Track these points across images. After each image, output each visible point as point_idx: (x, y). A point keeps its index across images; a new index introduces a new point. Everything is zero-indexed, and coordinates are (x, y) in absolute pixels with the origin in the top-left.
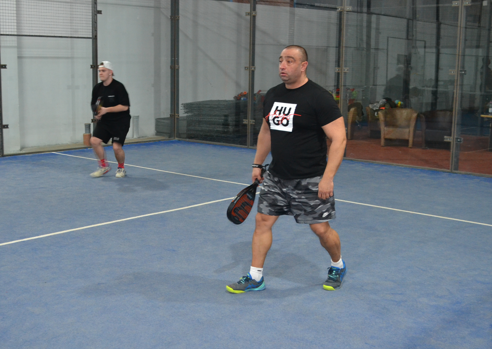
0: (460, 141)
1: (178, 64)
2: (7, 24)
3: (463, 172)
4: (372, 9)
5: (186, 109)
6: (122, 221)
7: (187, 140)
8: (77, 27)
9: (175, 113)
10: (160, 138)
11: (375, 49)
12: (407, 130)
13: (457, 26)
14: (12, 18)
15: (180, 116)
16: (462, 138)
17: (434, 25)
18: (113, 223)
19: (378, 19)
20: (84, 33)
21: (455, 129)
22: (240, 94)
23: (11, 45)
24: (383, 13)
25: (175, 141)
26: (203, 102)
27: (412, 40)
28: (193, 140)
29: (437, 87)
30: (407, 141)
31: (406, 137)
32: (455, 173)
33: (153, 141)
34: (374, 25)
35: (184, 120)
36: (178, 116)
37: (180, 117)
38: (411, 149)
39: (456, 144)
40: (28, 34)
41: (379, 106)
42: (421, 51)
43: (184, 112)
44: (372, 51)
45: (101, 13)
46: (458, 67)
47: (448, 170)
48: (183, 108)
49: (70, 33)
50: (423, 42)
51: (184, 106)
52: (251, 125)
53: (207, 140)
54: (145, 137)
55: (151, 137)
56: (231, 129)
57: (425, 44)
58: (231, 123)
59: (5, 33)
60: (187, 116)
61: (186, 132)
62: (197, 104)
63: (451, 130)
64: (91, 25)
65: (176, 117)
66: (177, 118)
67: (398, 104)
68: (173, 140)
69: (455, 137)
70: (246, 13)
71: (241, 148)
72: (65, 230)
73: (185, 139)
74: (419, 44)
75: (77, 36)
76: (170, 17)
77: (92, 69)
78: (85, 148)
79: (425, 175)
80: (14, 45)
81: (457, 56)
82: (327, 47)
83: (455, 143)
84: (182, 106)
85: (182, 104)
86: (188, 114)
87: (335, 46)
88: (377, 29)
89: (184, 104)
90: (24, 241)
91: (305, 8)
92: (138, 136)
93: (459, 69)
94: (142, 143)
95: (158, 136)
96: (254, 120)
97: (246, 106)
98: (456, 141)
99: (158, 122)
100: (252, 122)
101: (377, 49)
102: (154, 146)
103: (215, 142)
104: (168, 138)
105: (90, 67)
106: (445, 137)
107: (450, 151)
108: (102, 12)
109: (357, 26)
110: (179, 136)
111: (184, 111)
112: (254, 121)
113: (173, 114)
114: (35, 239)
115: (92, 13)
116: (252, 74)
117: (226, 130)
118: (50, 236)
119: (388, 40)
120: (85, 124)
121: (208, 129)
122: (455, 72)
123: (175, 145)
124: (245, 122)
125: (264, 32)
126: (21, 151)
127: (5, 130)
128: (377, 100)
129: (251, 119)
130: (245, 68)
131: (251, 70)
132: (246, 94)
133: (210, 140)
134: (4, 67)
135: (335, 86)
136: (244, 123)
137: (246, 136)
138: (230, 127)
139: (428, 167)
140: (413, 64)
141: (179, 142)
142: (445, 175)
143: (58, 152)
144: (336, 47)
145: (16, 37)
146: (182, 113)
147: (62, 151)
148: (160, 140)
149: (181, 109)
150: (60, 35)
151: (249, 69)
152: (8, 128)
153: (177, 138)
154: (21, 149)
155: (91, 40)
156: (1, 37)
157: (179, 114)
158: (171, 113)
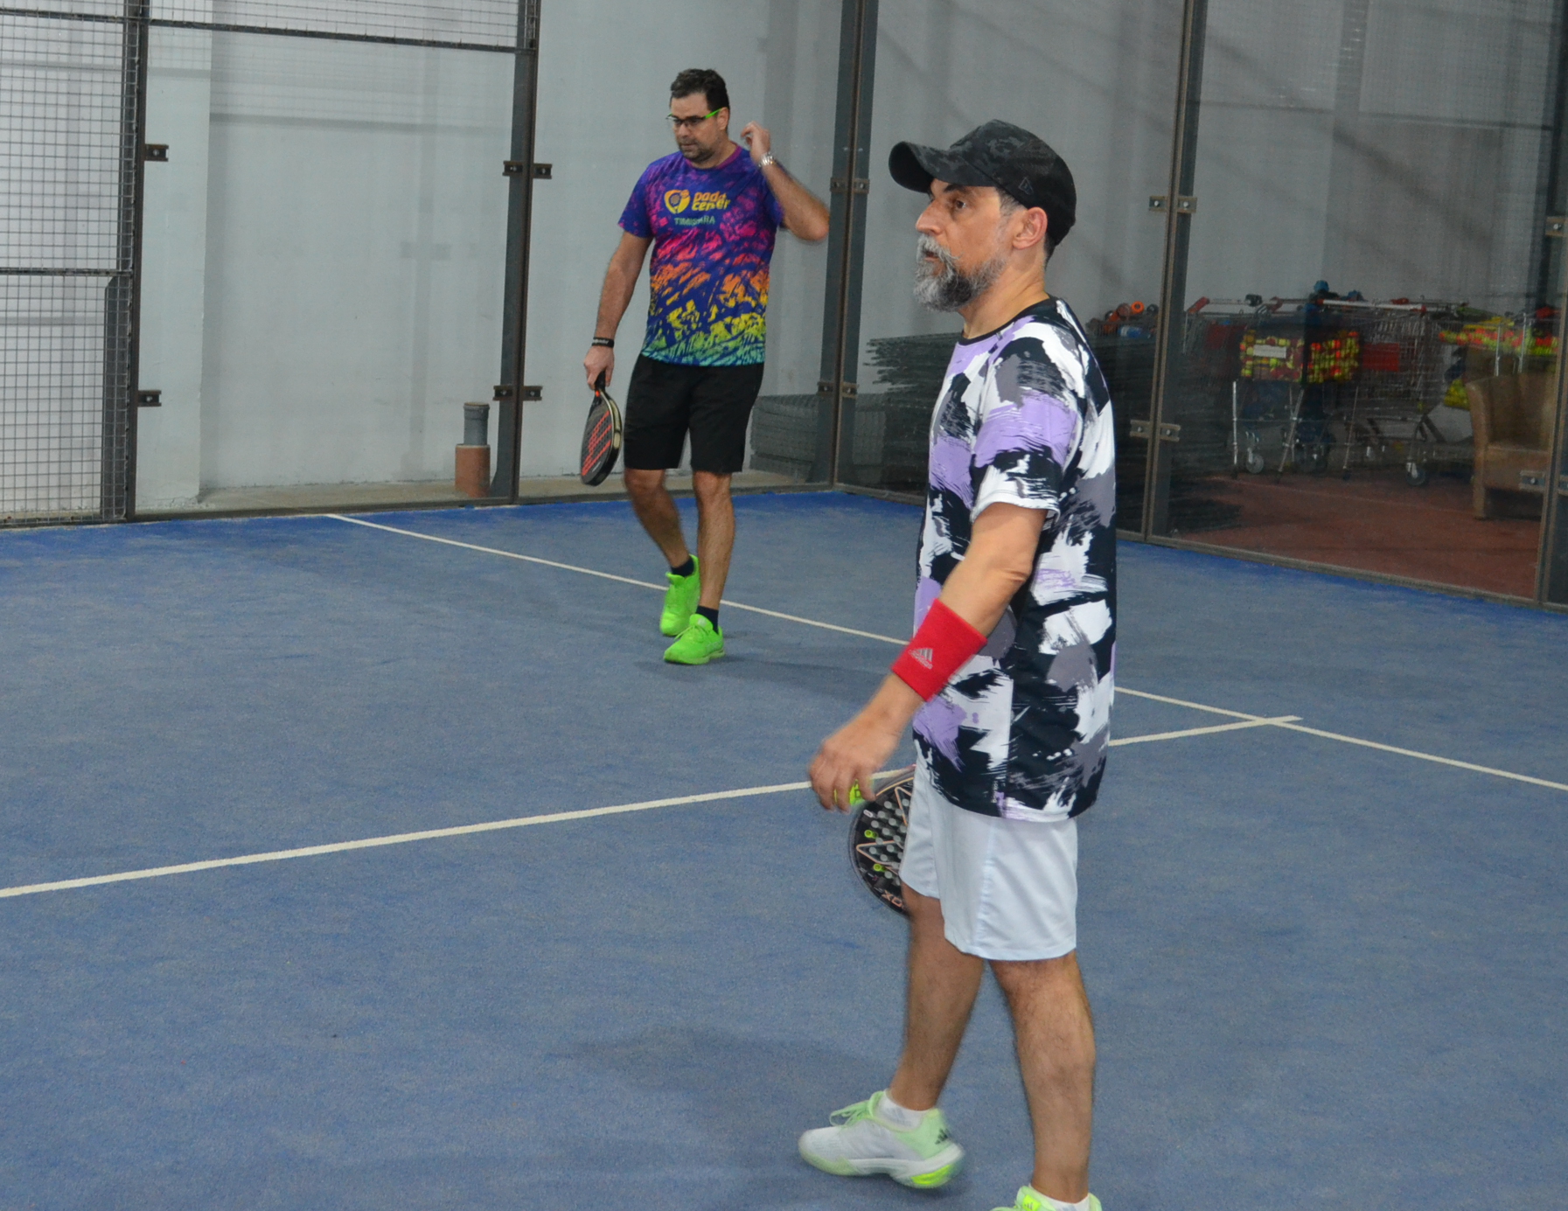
1: (864, 174)
5: (889, 363)
6: (631, 812)
7: (887, 493)
9: (838, 379)
15: (859, 391)
18: (594, 818)
20: (484, 29)
22: (1117, 313)
23: (187, 66)
25: (832, 495)
28: (909, 496)
35: (875, 409)
36: (854, 391)
37: (860, 395)
40: (262, 25)
43: (877, 377)
48: (875, 358)
51: (877, 352)
52: (1164, 444)
59: (167, 16)
60: (887, 394)
61: (879, 460)
62: (936, 345)
65: (842, 395)
66: (846, 400)
68: (826, 491)
72: (400, 833)
73: (876, 488)
75: (455, 39)
77: (508, 178)
78: (462, 506)
80: (198, 66)
82: (1503, 125)
84: (870, 352)
85: (872, 343)
86: (893, 384)
87: (1539, 123)
89: (880, 344)
90: (239, 867)
95: (762, 472)
96: (1177, 423)
100: (1168, 432)
104: (802, 482)
105: (502, 169)
110: (851, 474)
111: (880, 372)
112: (1177, 427)
113: (833, 381)
116: (1180, 230)
118: (343, 853)
120: (466, 404)
123: (834, 515)
124: (1138, 429)
125: (1233, 54)
126: (200, 502)
127: (143, 412)
129: (1164, 421)
130: (1153, 200)
131: (1176, 210)
132: (1142, 312)
134: (156, 153)
135: (1528, 296)
136: (1132, 434)
137: (1138, 489)
141: (849, 500)
143: (352, 515)
144: (1544, 128)
145: (209, 33)
146: (869, 380)
147: (369, 514)
148: (774, 488)
149: (867, 364)
150: (390, 35)
151: (1166, 207)
152: (159, 405)
153: (842, 484)
154: (200, 494)
155: (512, 58)
156: (153, 31)
157: (855, 382)
158: (822, 376)
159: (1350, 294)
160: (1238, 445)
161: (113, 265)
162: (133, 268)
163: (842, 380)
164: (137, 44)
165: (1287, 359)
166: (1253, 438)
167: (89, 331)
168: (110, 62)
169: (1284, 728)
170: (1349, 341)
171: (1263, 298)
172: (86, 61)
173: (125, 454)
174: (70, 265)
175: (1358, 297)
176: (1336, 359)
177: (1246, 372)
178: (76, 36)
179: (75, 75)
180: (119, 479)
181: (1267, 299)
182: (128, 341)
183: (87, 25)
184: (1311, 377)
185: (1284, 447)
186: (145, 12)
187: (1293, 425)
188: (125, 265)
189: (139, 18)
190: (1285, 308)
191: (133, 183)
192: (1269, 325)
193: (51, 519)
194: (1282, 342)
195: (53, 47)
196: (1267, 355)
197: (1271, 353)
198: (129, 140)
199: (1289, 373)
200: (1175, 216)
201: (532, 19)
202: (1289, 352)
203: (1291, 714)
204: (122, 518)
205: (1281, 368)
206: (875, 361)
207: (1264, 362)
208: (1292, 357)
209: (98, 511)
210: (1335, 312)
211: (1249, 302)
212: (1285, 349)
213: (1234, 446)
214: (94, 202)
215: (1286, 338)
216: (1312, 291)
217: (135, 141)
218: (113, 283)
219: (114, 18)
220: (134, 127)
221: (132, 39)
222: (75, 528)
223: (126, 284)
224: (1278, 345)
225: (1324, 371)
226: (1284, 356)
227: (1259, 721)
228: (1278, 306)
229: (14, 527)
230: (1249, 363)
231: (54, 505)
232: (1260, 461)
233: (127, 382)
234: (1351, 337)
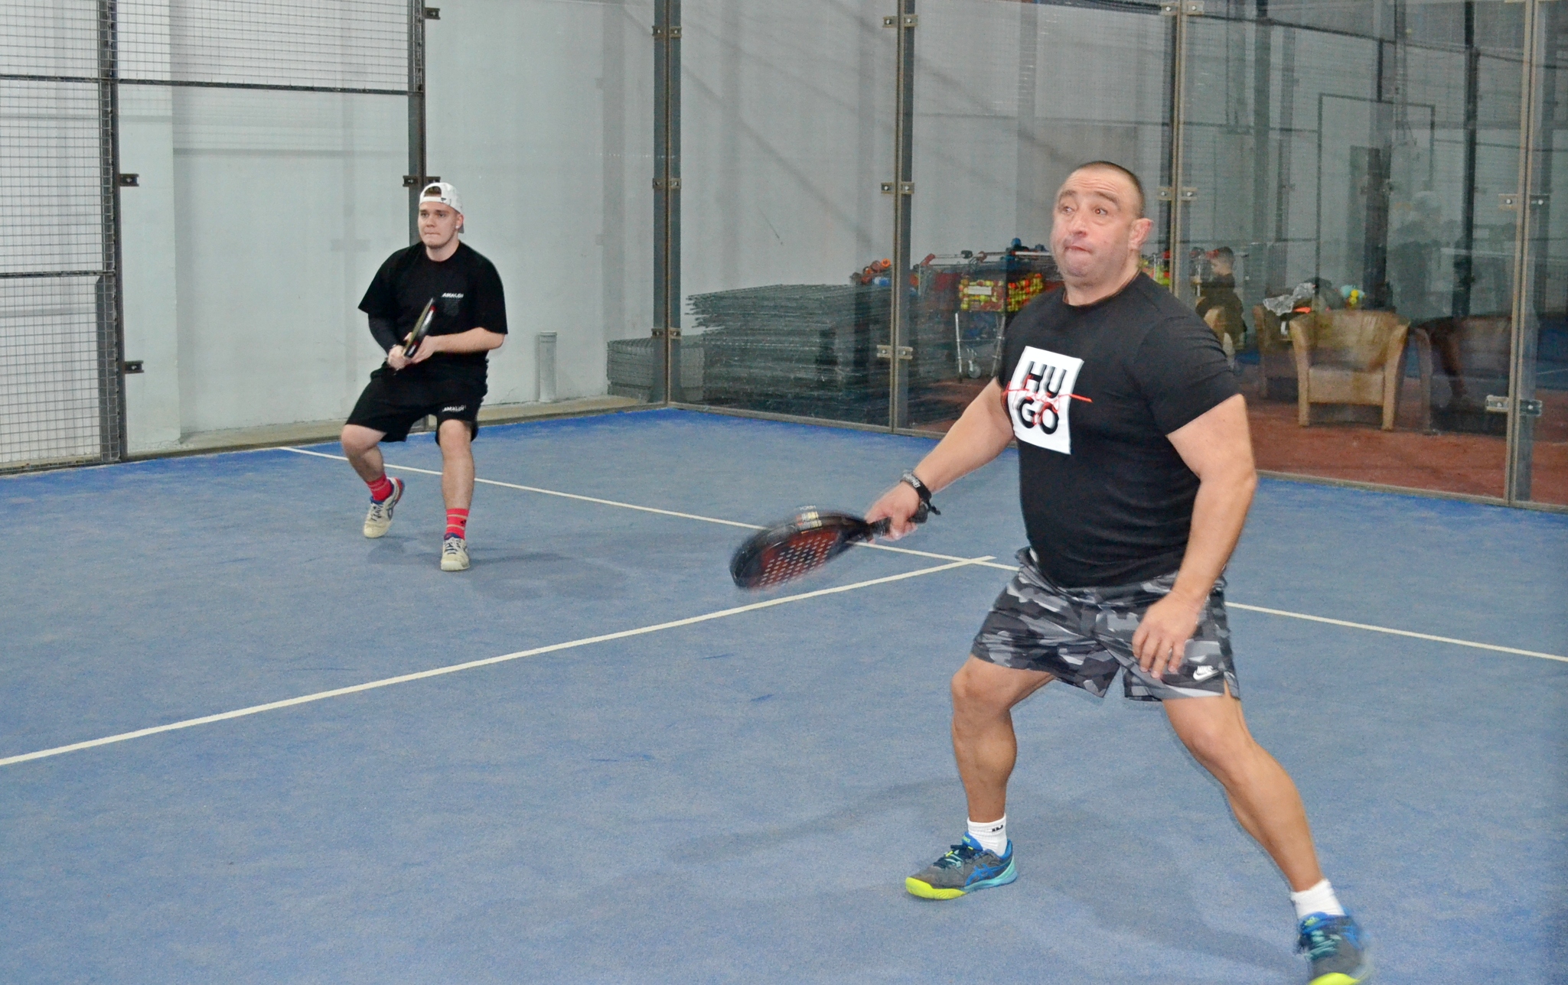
0: (1535, 411)
1: (677, 174)
2: (141, 48)
3: (1547, 505)
4: (1272, 10)
5: (703, 312)
7: (707, 407)
8: (361, 60)
9: (666, 327)
10: (620, 402)
11: (1282, 130)
12: (1377, 377)
13: (1522, 61)
14: (157, 29)
15: (682, 334)
16: (1541, 402)
17: (1461, 59)
19: (1289, 40)
20: (382, 77)
21: (1518, 372)
22: (871, 268)
23: (152, 112)
24: (1303, 22)
25: (668, 411)
26: (755, 290)
27: (1390, 102)
28: (722, 408)
29: (1469, 247)
30: (1378, 410)
31: (1374, 398)
32: (1521, 508)
33: (598, 411)
34: (1276, 59)
35: (696, 345)
36: (678, 334)
37: (684, 336)
38: (1388, 435)
39: (1523, 418)
40: (209, 80)
41: (1292, 305)
42: (1421, 136)
43: (695, 323)
44: (1274, 136)
45: (437, 17)
46: (1525, 185)
47: (1500, 500)
48: (692, 309)
49: (339, 76)
50: (1429, 110)
51: (695, 304)
52: (902, 361)
53: (766, 409)
54: (575, 399)
55: (595, 398)
56: (841, 373)
57: (1433, 113)
58: (840, 356)
59: (133, 76)
60: (703, 335)
61: (701, 384)
62: (736, 298)
63: (1507, 377)
64: (405, 54)
65: (671, 337)
66: (673, 341)
67: (1350, 296)
68: (662, 409)
69: (1520, 397)
70: (886, 20)
71: (871, 433)
73: (700, 405)
74: (1415, 115)
75: (361, 86)
76: (651, 31)
77: (407, 189)
79: (1432, 514)
80: (162, 113)
81: (1523, 152)
82: (1137, 123)
83: (1518, 415)
84: (689, 304)
85: (690, 298)
86: (707, 327)
87: (1160, 120)
88: (1288, 70)
89: (696, 298)
91: (1070, 5)
92: (553, 397)
93: (1529, 193)
94: (565, 418)
95: (616, 397)
96: (910, 345)
97: (886, 303)
98: (1521, 410)
99: (616, 350)
100: (904, 353)
101: (1286, 130)
102: (599, 427)
103: (794, 413)
104: (645, 403)
105: (402, 181)
106: (1490, 398)
107: (1506, 440)
108: (440, 14)
109: (1227, 60)
110: (680, 395)
111: (697, 319)
112: (911, 349)
113: (662, 327)
114: (209, 724)
115: (410, 15)
116: (904, 207)
117: (823, 379)
119: (1320, 102)
121: (769, 374)
122: (1515, 200)
123: (667, 425)
124: (883, 352)
125: (943, 79)
126: (181, 443)
127: (130, 379)
128: (1288, 285)
129: (902, 344)
130: (883, 186)
131: (900, 193)
132: (887, 267)
133: (777, 409)
134: (129, 180)
135: (1160, 242)
136: (879, 355)
137: (885, 395)
138: (837, 369)
139: (1440, 490)
140: (1395, 178)
141: (680, 413)
142: (1490, 512)
143: (300, 447)
144: (1164, 124)
145: (170, 88)
146: (689, 325)
147: (312, 445)
148: (622, 408)
149: (688, 314)
150: (309, 84)
151: (893, 190)
152: (142, 372)
153: (673, 403)
154: (182, 437)
155: (405, 99)
156: (122, 89)
157: (679, 327)
158: (654, 325)
159: (1036, 247)
160: (962, 359)
161: (99, 267)
162: (115, 268)
163: (669, 326)
164: (110, 99)
165: (992, 295)
166: (972, 352)
167: (84, 319)
168: (90, 112)
169: (982, 566)
170: (1035, 281)
171: (973, 253)
172: (71, 112)
173: (117, 410)
174: (67, 268)
175: (1042, 249)
176: (1027, 294)
177: (964, 306)
178: (63, 94)
179: (62, 124)
180: (113, 429)
181: (976, 253)
182: (115, 324)
183: (70, 85)
184: (1009, 307)
185: (994, 358)
186: (114, 74)
187: (999, 343)
188: (108, 266)
189: (110, 78)
190: (989, 259)
191: (112, 203)
192: (979, 273)
193: (60, 464)
194: (988, 283)
195: (43, 103)
196: (978, 293)
197: (981, 291)
198: (105, 171)
199: (994, 305)
200: (900, 197)
201: (419, 70)
202: (993, 290)
203: (988, 555)
204: (117, 459)
205: (988, 302)
206: (692, 312)
207: (977, 298)
208: (995, 294)
209: (99, 455)
210: (1026, 260)
211: (964, 256)
212: (990, 288)
213: (958, 360)
214: (82, 219)
215: (990, 280)
216: (1010, 246)
217: (111, 172)
218: (100, 281)
219: (89, 79)
220: (110, 161)
221: (104, 94)
222: (80, 469)
223: (110, 281)
224: (985, 286)
225: (1018, 302)
226: (990, 293)
227: (965, 562)
228: (985, 257)
229: (31, 471)
230: (966, 299)
231: (64, 453)
232: (978, 370)
233: (115, 355)
234: (1036, 278)
